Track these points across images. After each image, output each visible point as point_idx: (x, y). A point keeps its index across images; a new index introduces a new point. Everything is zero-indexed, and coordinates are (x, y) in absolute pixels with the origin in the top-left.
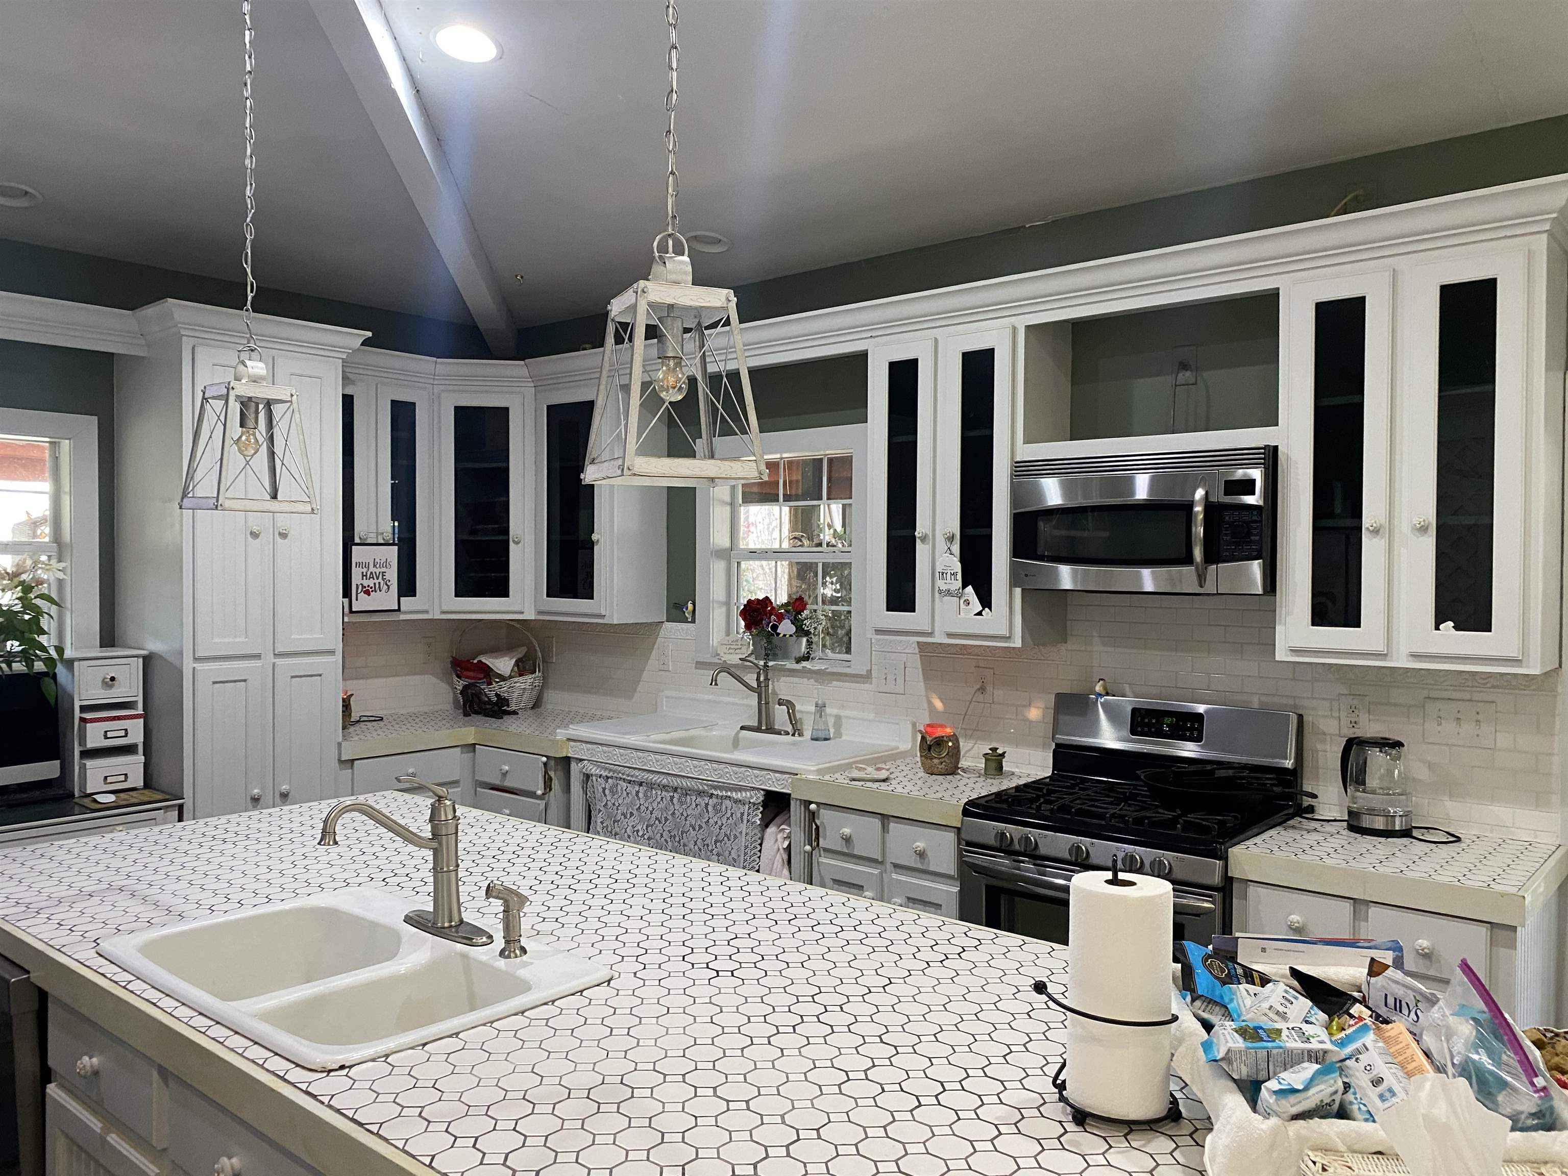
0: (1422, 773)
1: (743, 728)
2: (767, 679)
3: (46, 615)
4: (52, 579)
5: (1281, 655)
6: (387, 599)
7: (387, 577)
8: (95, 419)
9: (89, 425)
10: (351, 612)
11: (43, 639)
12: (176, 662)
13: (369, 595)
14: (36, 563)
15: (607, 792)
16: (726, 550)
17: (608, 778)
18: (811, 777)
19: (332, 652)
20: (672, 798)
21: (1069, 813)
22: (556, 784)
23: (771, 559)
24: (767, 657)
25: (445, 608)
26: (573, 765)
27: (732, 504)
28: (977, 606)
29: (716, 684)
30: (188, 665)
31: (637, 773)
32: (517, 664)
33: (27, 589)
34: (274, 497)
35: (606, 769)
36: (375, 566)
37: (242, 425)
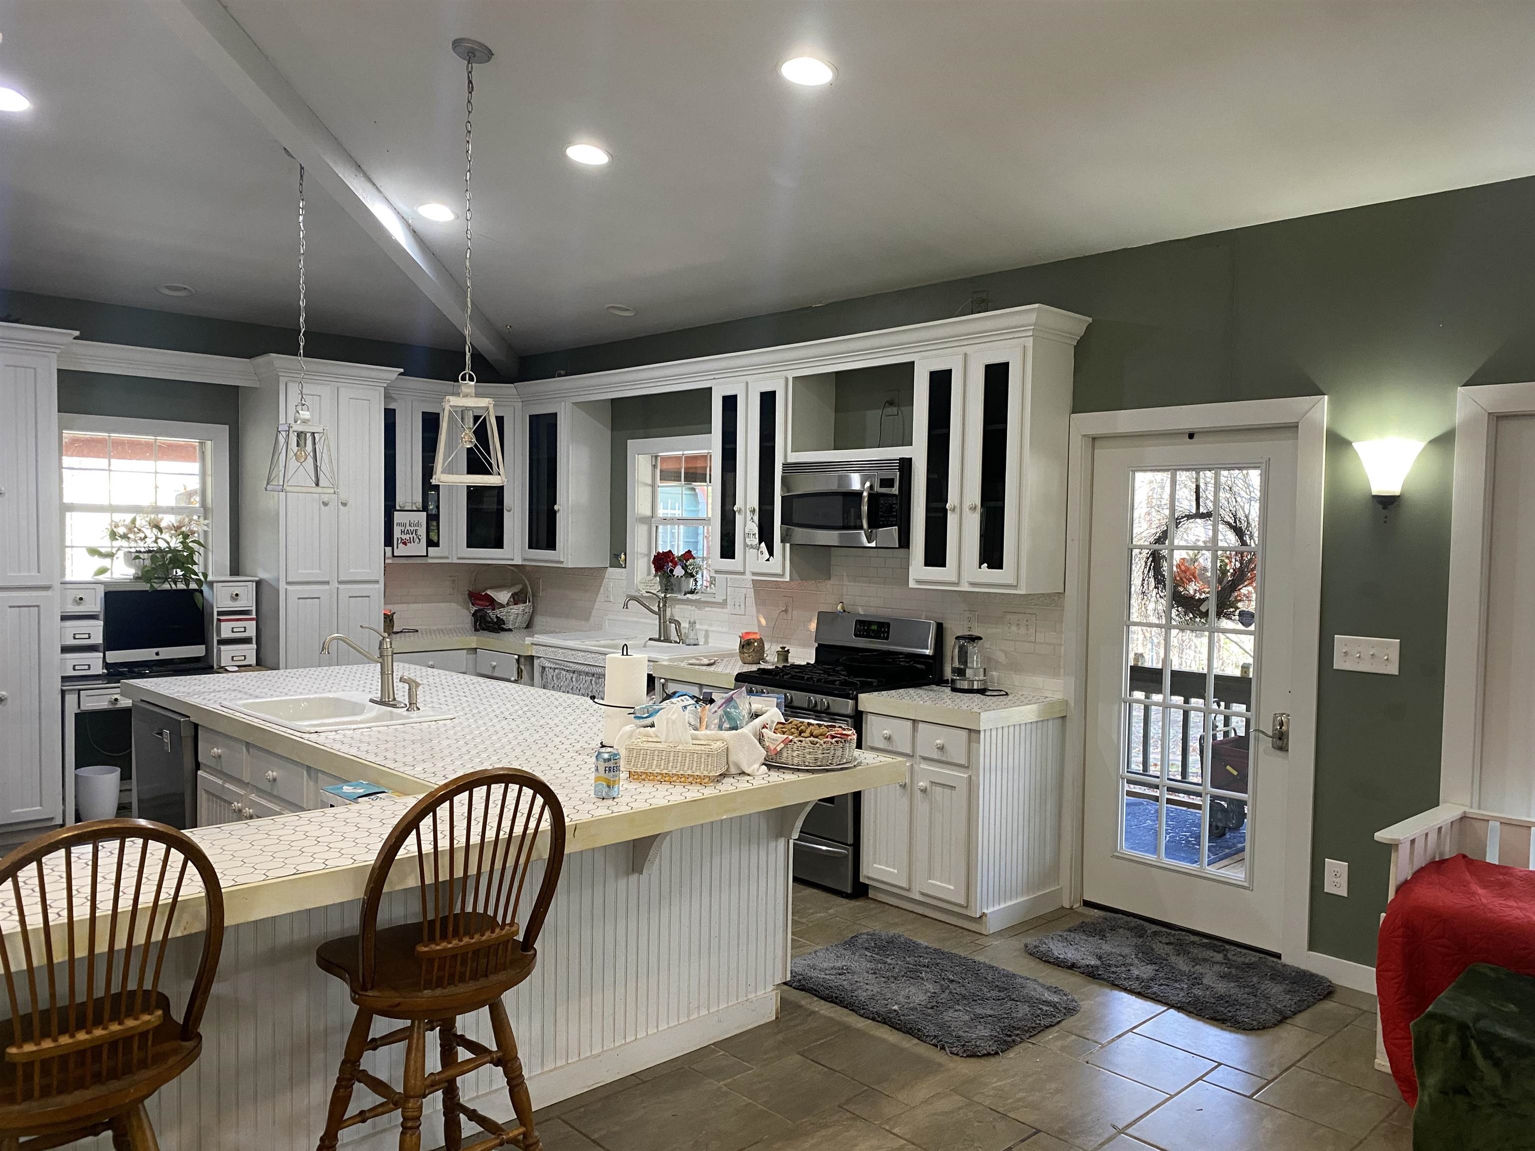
0: (1001, 658)
1: (650, 639)
2: (665, 605)
3: (196, 553)
4: (200, 531)
5: (912, 584)
6: (419, 548)
7: (419, 533)
8: (227, 427)
9: (224, 430)
10: (393, 556)
11: (195, 568)
12: (274, 584)
13: (406, 545)
14: (191, 520)
15: (554, 678)
16: (648, 517)
17: (555, 669)
18: (665, 663)
19: (377, 582)
20: (591, 680)
21: (803, 680)
22: (525, 674)
23: (676, 524)
24: (666, 591)
25: (459, 556)
26: (536, 662)
27: (653, 486)
28: (767, 555)
29: (627, 608)
30: (282, 586)
31: (571, 665)
32: (513, 596)
33: (186, 536)
34: (317, 485)
35: (554, 663)
36: (410, 525)
37: (298, 445)
